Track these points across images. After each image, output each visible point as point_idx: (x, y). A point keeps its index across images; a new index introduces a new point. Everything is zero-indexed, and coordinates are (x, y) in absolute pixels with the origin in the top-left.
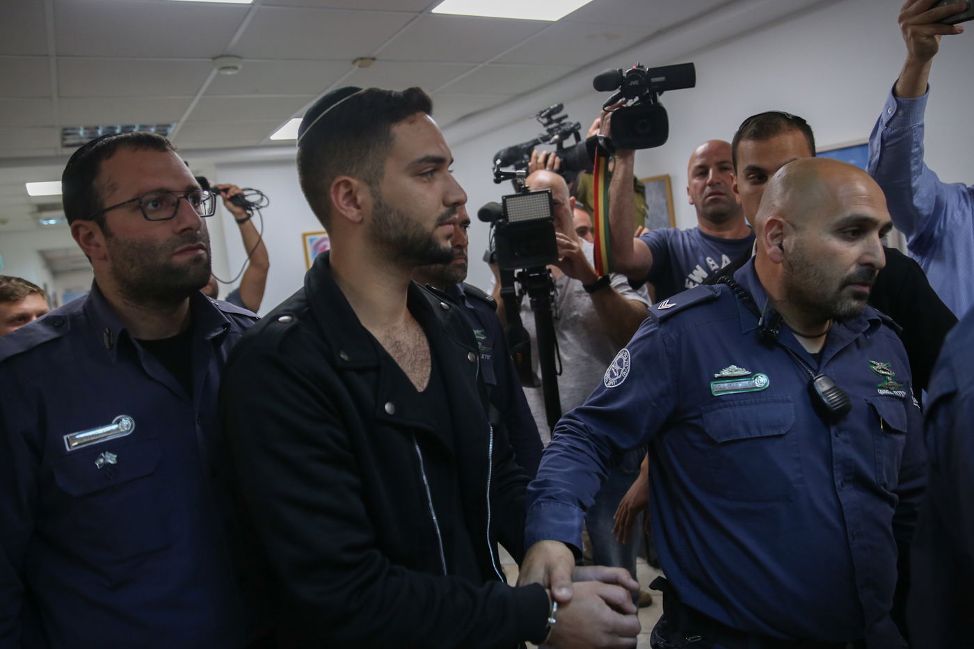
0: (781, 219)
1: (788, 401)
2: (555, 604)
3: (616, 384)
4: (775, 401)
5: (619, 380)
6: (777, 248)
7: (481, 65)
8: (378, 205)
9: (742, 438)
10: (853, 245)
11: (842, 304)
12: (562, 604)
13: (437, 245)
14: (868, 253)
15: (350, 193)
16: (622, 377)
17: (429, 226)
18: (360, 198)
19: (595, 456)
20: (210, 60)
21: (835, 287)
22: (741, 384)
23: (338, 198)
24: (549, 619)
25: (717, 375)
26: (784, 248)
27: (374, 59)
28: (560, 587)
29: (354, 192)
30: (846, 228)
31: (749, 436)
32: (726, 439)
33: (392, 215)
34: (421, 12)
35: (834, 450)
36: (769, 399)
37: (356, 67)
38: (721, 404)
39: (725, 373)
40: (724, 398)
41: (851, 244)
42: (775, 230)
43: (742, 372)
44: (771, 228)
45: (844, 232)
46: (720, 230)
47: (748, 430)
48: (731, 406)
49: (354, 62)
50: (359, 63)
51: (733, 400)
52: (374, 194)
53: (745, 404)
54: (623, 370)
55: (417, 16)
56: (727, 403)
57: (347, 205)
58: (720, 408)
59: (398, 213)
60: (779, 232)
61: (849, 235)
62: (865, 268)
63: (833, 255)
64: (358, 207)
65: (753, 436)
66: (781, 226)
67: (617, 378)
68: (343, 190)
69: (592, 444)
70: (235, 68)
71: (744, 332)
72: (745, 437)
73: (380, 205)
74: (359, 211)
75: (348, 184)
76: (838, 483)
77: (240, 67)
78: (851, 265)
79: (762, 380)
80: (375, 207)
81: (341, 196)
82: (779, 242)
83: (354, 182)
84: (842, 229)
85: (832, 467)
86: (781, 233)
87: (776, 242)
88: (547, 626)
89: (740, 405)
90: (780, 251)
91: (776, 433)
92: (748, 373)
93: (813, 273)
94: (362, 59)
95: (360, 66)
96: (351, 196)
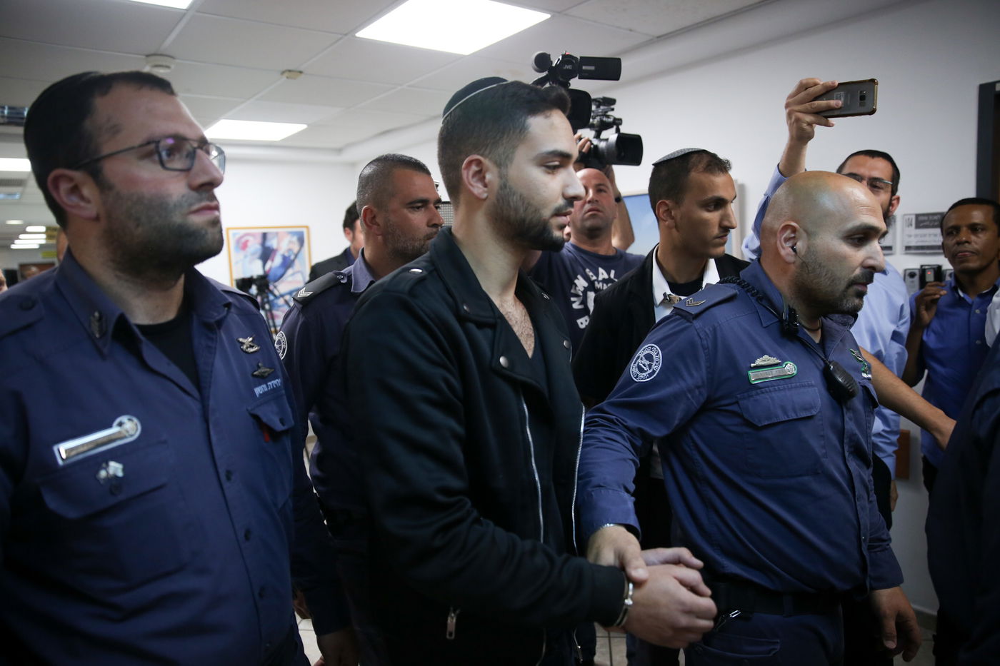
0: (793, 224)
1: (812, 386)
2: (631, 586)
3: (648, 378)
4: (803, 386)
5: (650, 375)
6: (791, 250)
7: (399, 88)
8: (504, 186)
9: (781, 420)
10: (858, 250)
11: (847, 301)
12: (638, 584)
13: (550, 233)
14: (870, 258)
15: (480, 172)
16: (654, 372)
17: (546, 213)
18: (488, 177)
19: (628, 445)
20: (144, 57)
21: (842, 286)
22: (774, 372)
23: (467, 175)
24: (626, 601)
25: (752, 365)
26: (798, 251)
27: (301, 72)
28: (636, 568)
29: (483, 171)
30: (854, 235)
31: (787, 419)
32: (766, 423)
33: (515, 197)
34: (346, 35)
35: (846, 427)
36: (798, 384)
37: (284, 78)
38: (759, 391)
39: (759, 362)
40: (760, 385)
41: (857, 249)
42: (788, 233)
43: (774, 360)
44: (785, 232)
45: (851, 239)
46: (594, 245)
47: (785, 413)
48: (767, 392)
49: (283, 73)
50: (286, 74)
51: (768, 387)
52: (501, 176)
53: (779, 390)
54: (654, 365)
55: (341, 38)
56: (763, 390)
57: (476, 182)
58: (757, 394)
59: (520, 196)
60: (793, 235)
61: (856, 241)
62: (868, 270)
63: (843, 259)
64: (485, 186)
65: (791, 418)
66: (794, 230)
67: (648, 372)
68: (474, 168)
69: (625, 434)
70: (168, 67)
71: (764, 325)
72: (784, 420)
73: (505, 186)
74: (486, 189)
75: (479, 163)
76: (847, 454)
77: (173, 67)
78: (856, 268)
79: (790, 368)
80: (501, 188)
81: (471, 173)
82: (790, 245)
83: (486, 162)
84: (852, 235)
85: (843, 442)
86: (794, 237)
87: (789, 244)
88: (624, 607)
89: (775, 390)
90: (793, 253)
91: (809, 415)
92: (778, 361)
93: (824, 274)
94: (290, 71)
95: (287, 78)
96: (480, 174)
